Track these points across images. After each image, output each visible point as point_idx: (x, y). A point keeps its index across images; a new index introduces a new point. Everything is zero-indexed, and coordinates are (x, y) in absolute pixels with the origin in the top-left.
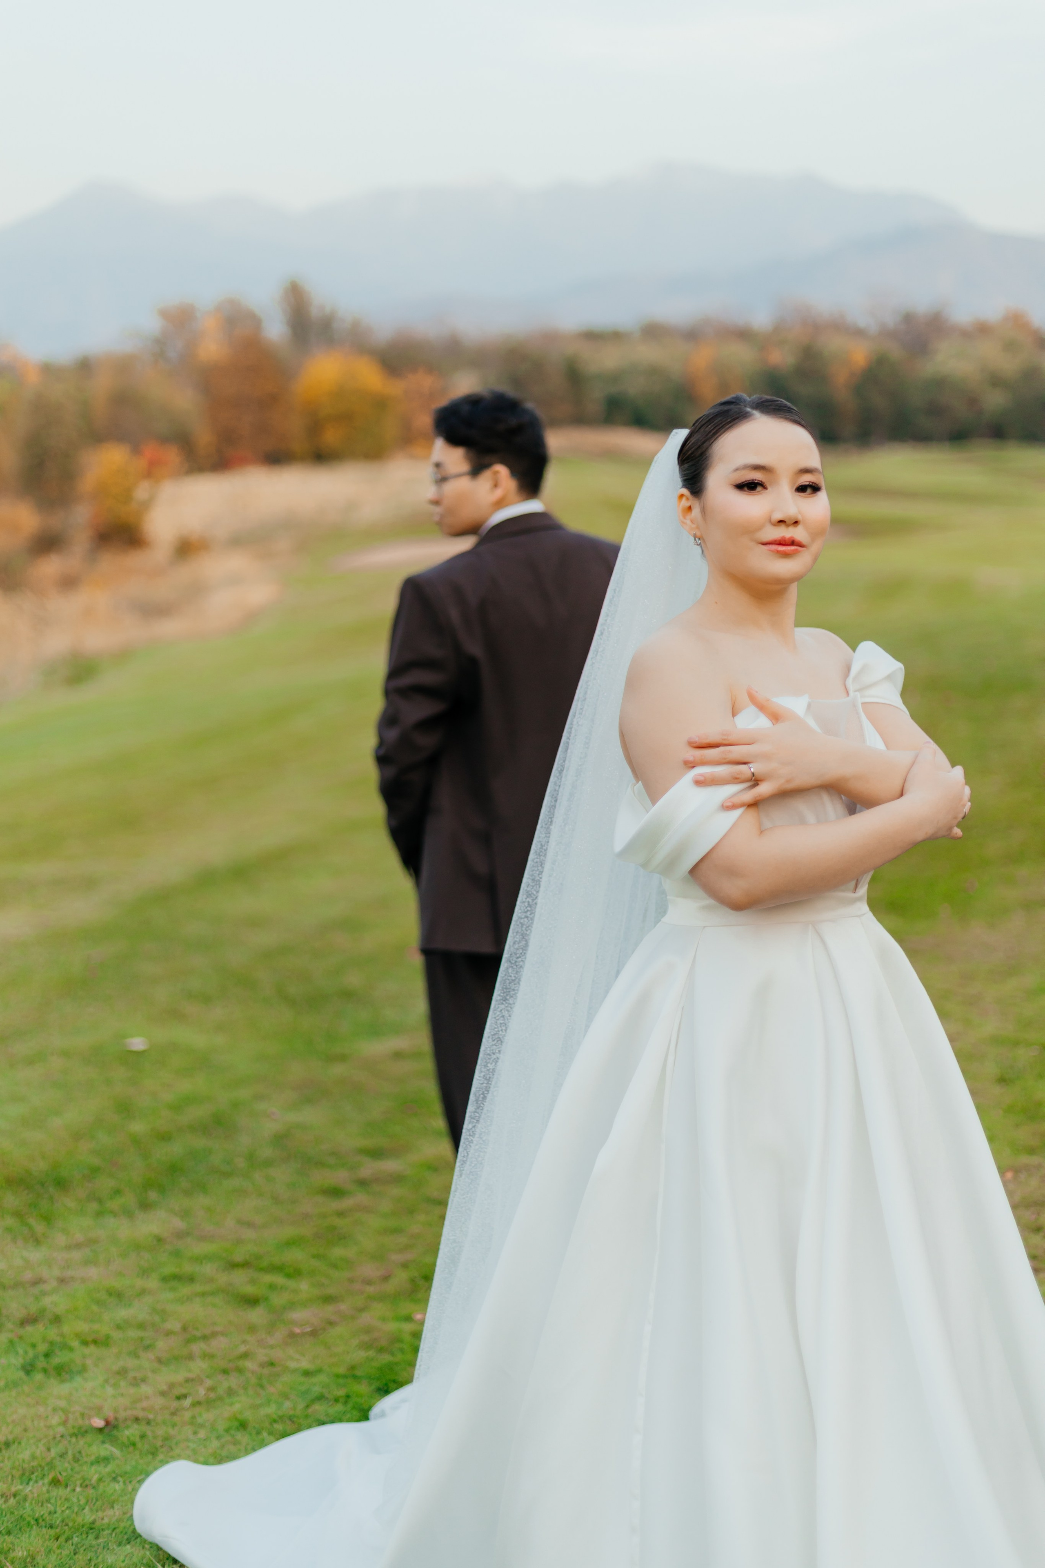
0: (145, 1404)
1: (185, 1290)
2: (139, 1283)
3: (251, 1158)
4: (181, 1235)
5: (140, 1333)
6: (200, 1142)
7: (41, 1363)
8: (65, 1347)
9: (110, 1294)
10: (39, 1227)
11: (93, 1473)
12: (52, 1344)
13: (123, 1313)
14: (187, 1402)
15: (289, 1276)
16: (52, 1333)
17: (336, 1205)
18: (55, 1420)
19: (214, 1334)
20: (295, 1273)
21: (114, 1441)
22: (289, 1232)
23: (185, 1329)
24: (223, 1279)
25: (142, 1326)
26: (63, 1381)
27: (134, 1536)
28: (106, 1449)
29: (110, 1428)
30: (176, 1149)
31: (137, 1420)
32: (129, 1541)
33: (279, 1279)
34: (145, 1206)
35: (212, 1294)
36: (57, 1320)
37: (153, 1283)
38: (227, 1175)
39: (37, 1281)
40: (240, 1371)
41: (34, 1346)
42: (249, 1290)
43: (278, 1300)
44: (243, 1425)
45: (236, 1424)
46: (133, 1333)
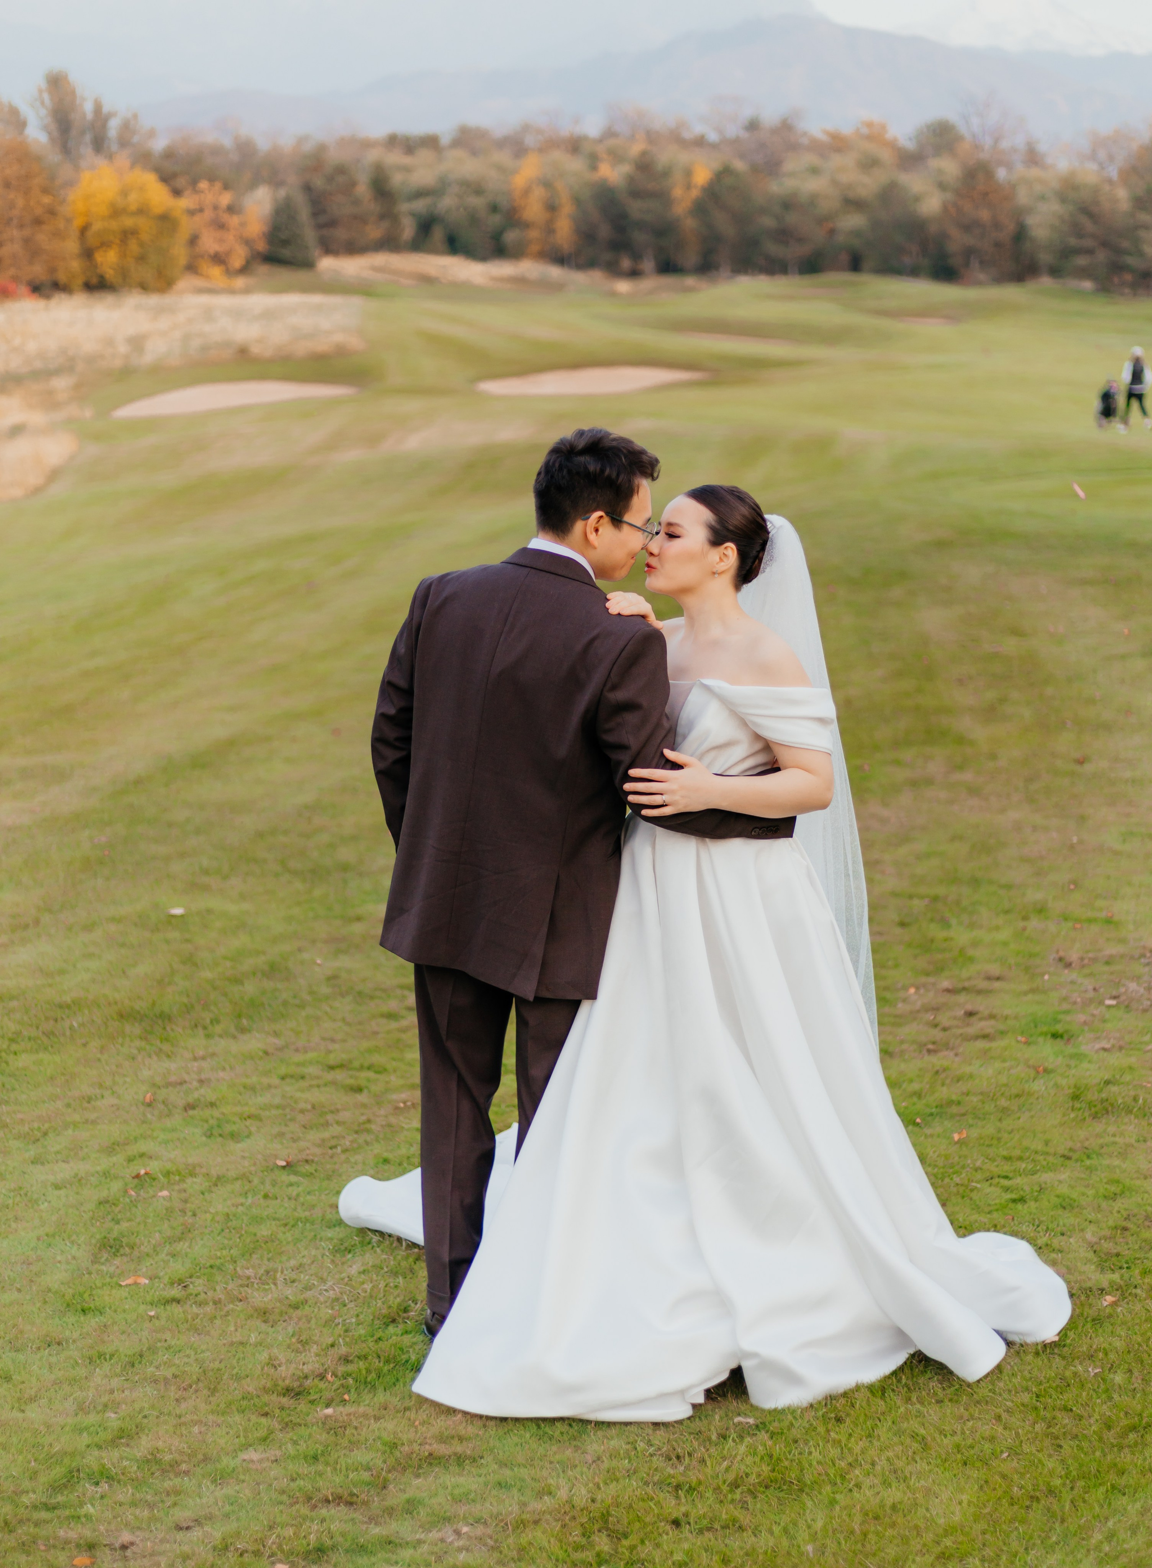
0: (308, 1152)
1: (303, 1084)
2: (265, 1081)
3: (311, 993)
4: (280, 1049)
5: (280, 1111)
6: (268, 985)
7: (216, 1132)
8: (228, 1122)
9: (245, 1087)
10: (166, 1047)
11: (293, 1191)
12: (218, 1119)
13: (260, 1100)
14: (339, 1149)
15: (377, 1072)
16: (216, 1113)
17: (394, 1025)
18: (246, 1163)
19: (338, 1111)
20: (381, 1070)
21: (296, 1173)
22: (365, 1044)
23: (314, 1107)
24: (330, 1076)
25: (277, 1107)
26: (238, 1142)
27: (340, 1222)
28: (293, 1178)
29: (289, 1166)
30: (250, 988)
31: (307, 1161)
32: (335, 1226)
33: (371, 1074)
34: (243, 1030)
35: (325, 1085)
36: (212, 1105)
37: (276, 1081)
38: (302, 1006)
39: (182, 1083)
40: (368, 1131)
41: (207, 1121)
42: (351, 1081)
43: (375, 1089)
44: (386, 1161)
45: (381, 1160)
46: (274, 1112)
